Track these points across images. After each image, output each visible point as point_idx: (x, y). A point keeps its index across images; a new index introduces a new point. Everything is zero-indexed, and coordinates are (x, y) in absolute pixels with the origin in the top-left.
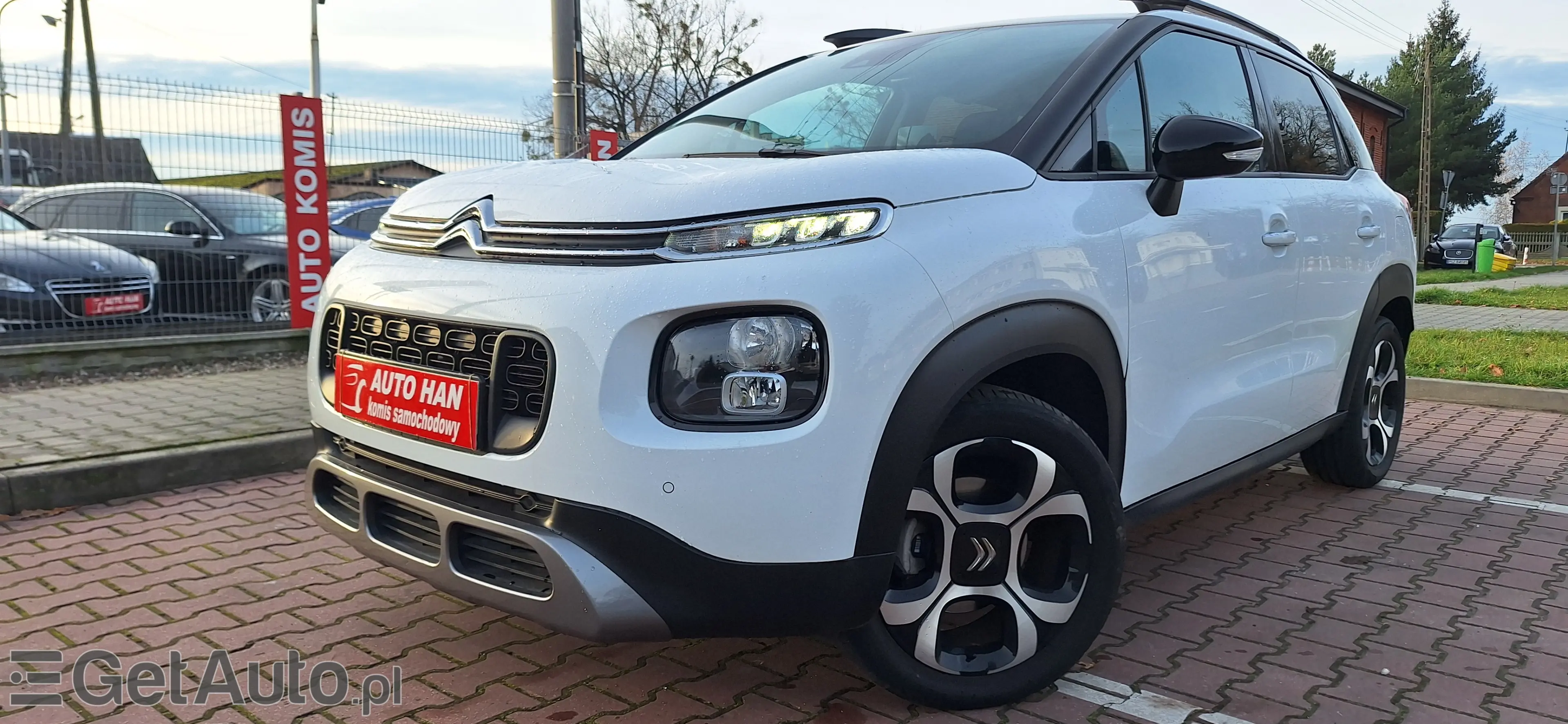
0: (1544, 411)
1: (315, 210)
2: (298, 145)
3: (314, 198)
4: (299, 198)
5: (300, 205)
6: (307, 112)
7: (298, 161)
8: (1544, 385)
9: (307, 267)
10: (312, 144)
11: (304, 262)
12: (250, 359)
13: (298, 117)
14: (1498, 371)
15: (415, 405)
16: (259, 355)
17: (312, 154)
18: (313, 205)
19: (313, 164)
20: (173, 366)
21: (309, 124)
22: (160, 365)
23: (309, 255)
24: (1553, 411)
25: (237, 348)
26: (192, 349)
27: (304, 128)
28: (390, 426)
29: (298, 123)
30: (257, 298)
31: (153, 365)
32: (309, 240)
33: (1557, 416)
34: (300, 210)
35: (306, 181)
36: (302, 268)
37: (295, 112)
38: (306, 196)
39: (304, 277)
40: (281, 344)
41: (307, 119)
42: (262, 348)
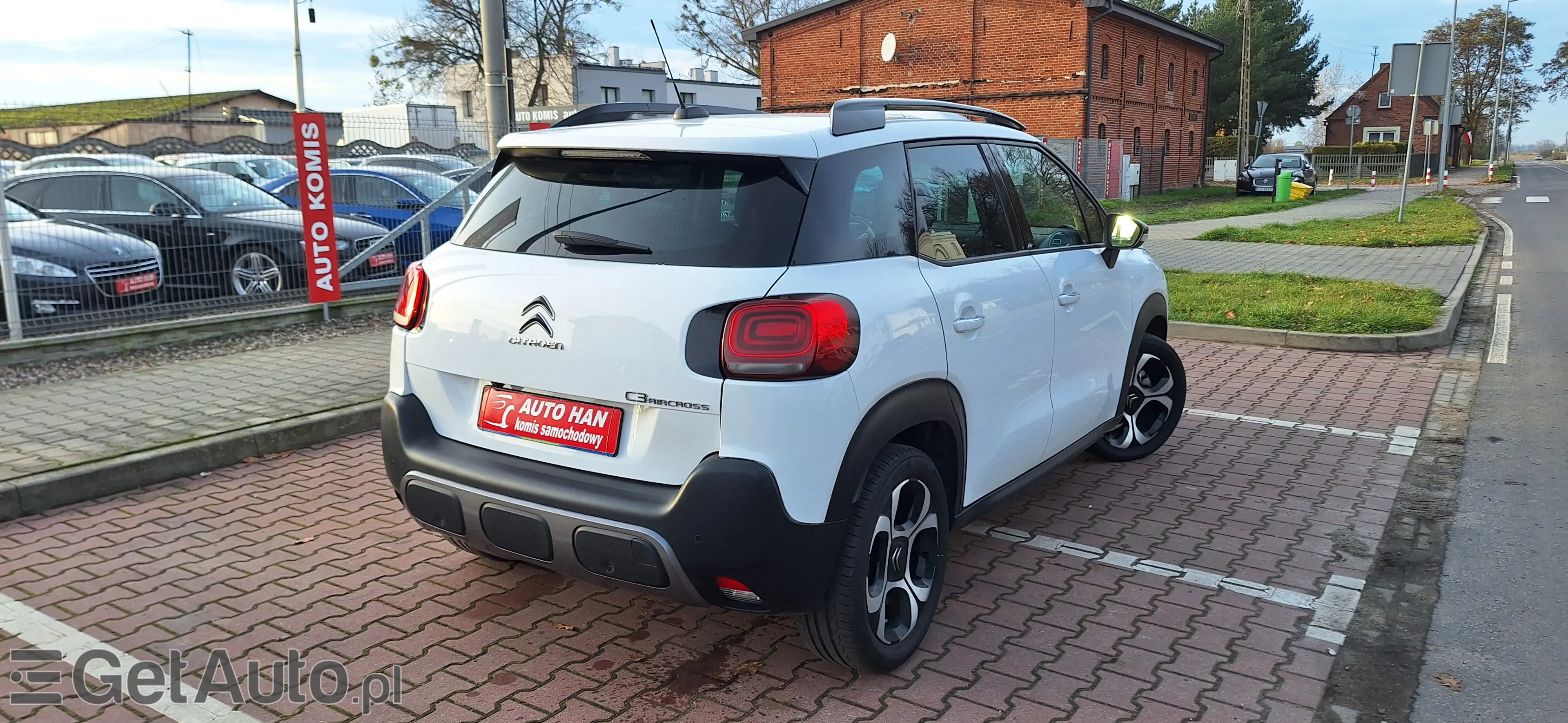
0: (1257, 344)
1: (323, 207)
2: (308, 154)
3: (322, 196)
4: (311, 197)
5: (312, 203)
6: (313, 126)
7: (309, 167)
8: (1258, 326)
9: (319, 253)
10: (318, 152)
11: (317, 249)
12: (282, 330)
13: (307, 131)
14: (1231, 315)
16: (287, 326)
17: (318, 160)
18: (321, 202)
19: (319, 168)
21: (315, 136)
23: (320, 243)
24: (1263, 345)
25: (270, 322)
26: (238, 325)
27: (311, 139)
29: (307, 136)
30: (237, 269)
32: (320, 231)
34: (312, 207)
35: (315, 182)
36: (316, 255)
37: (304, 126)
38: (316, 195)
39: (318, 261)
40: (302, 316)
41: (314, 131)
42: (289, 321)
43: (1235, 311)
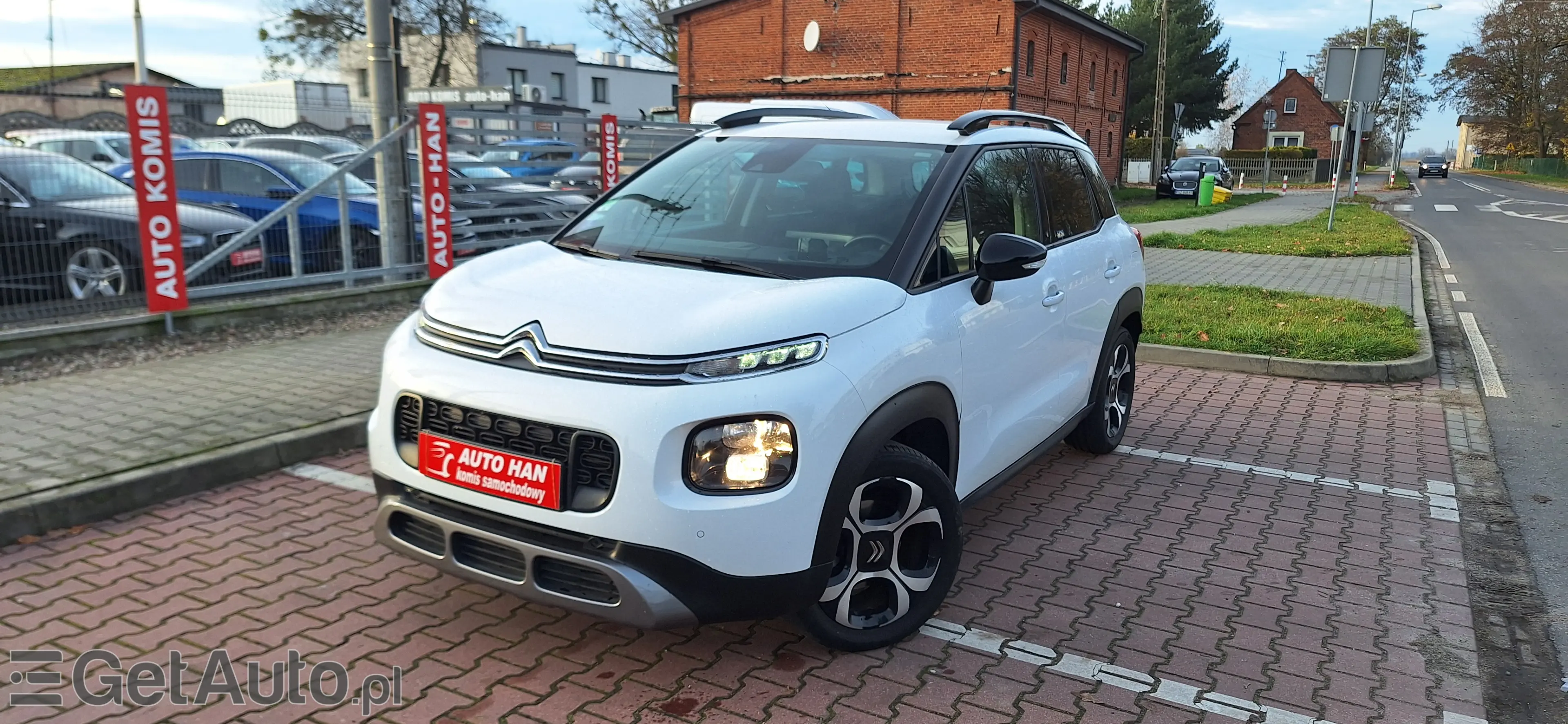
0: (1236, 371)
1: (164, 197)
2: (144, 134)
3: (162, 186)
4: (148, 186)
5: (149, 193)
6: (149, 102)
7: (146, 150)
8: (1236, 351)
9: (161, 252)
10: (156, 134)
11: (157, 249)
12: (113, 346)
13: (140, 108)
14: (1205, 337)
15: (503, 476)
16: (121, 341)
17: (158, 142)
18: (163, 192)
19: (159, 152)
20: (41, 357)
21: (152, 114)
22: (30, 357)
23: (161, 241)
24: (1243, 372)
25: (99, 335)
26: (57, 340)
27: (147, 118)
28: (479, 489)
29: (143, 112)
30: (73, 267)
31: (22, 358)
32: (160, 227)
33: (1244, 376)
34: (150, 198)
35: (154, 169)
36: (155, 254)
37: (137, 103)
38: (155, 183)
39: (158, 263)
40: (140, 329)
41: (150, 109)
42: (123, 334)
43: (1207, 333)
